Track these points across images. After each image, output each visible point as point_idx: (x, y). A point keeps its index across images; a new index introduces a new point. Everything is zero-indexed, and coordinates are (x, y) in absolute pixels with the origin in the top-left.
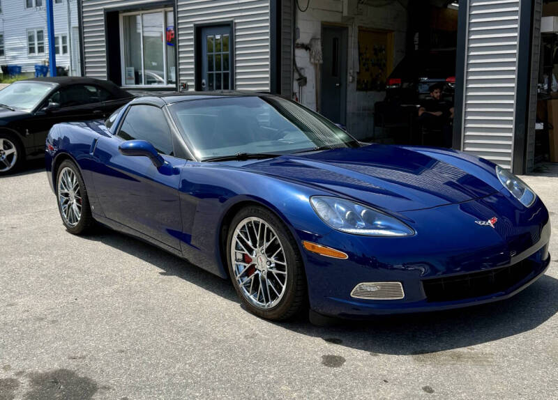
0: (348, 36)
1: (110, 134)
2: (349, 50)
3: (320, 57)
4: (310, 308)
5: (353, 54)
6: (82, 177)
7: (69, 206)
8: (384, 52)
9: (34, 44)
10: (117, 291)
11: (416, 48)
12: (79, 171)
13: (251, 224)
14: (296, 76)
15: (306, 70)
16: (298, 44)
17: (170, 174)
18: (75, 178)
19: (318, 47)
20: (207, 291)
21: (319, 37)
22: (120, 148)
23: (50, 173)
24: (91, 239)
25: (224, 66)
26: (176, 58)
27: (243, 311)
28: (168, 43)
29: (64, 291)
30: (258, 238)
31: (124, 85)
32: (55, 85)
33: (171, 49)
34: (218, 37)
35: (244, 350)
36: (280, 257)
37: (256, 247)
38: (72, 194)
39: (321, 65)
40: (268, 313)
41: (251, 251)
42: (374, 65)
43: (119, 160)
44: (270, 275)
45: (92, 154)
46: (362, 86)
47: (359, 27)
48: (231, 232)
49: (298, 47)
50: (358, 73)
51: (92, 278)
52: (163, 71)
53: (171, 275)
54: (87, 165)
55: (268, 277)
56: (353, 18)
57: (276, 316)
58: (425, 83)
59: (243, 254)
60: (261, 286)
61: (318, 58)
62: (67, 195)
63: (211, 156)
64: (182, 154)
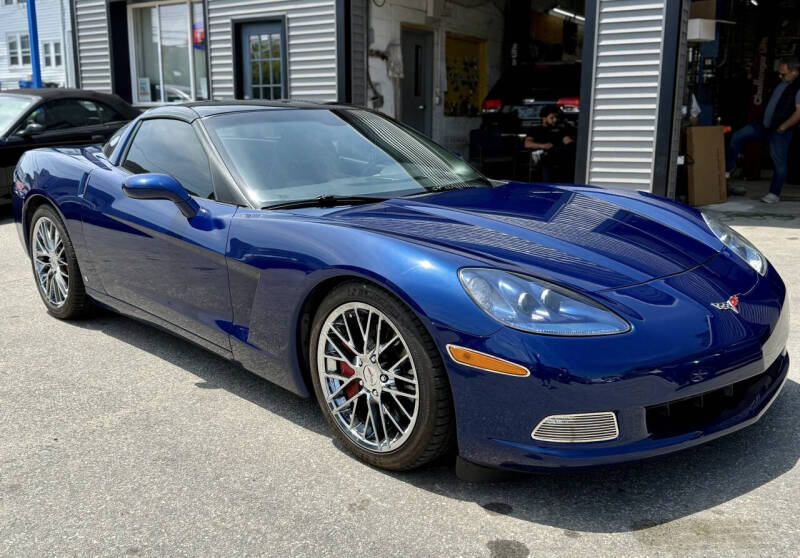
0: (433, 44)
1: (109, 165)
2: (435, 62)
3: (400, 69)
4: (457, 454)
5: (440, 68)
6: (66, 232)
7: (50, 277)
8: (476, 67)
9: (16, 53)
10: (126, 421)
11: (514, 63)
12: (63, 224)
13: (354, 314)
14: (371, 94)
15: (383, 86)
16: (372, 51)
17: (208, 228)
18: (57, 233)
19: (397, 56)
20: (275, 416)
21: (398, 42)
22: (124, 186)
23: (20, 226)
24: (86, 327)
25: (274, 78)
26: (208, 66)
27: (339, 453)
28: (196, 45)
29: (35, 422)
30: (365, 338)
31: (136, 103)
32: (35, 99)
33: (200, 54)
34: (265, 38)
35: (352, 537)
36: (404, 369)
37: (361, 351)
38: (55, 258)
39: (401, 80)
40: (383, 460)
41: (351, 357)
42: (464, 83)
43: (125, 205)
44: (386, 397)
45: (81, 196)
46: (451, 111)
47: (447, 33)
48: (318, 326)
49: (372, 55)
50: (446, 93)
51: (84, 398)
52: (189, 85)
53: (216, 387)
54: (73, 212)
55: (383, 401)
56: (440, 20)
57: (397, 465)
58: (530, 106)
59: (338, 363)
60: (370, 413)
61: (398, 70)
62: (46, 259)
63: (276, 200)
64: (229, 197)
